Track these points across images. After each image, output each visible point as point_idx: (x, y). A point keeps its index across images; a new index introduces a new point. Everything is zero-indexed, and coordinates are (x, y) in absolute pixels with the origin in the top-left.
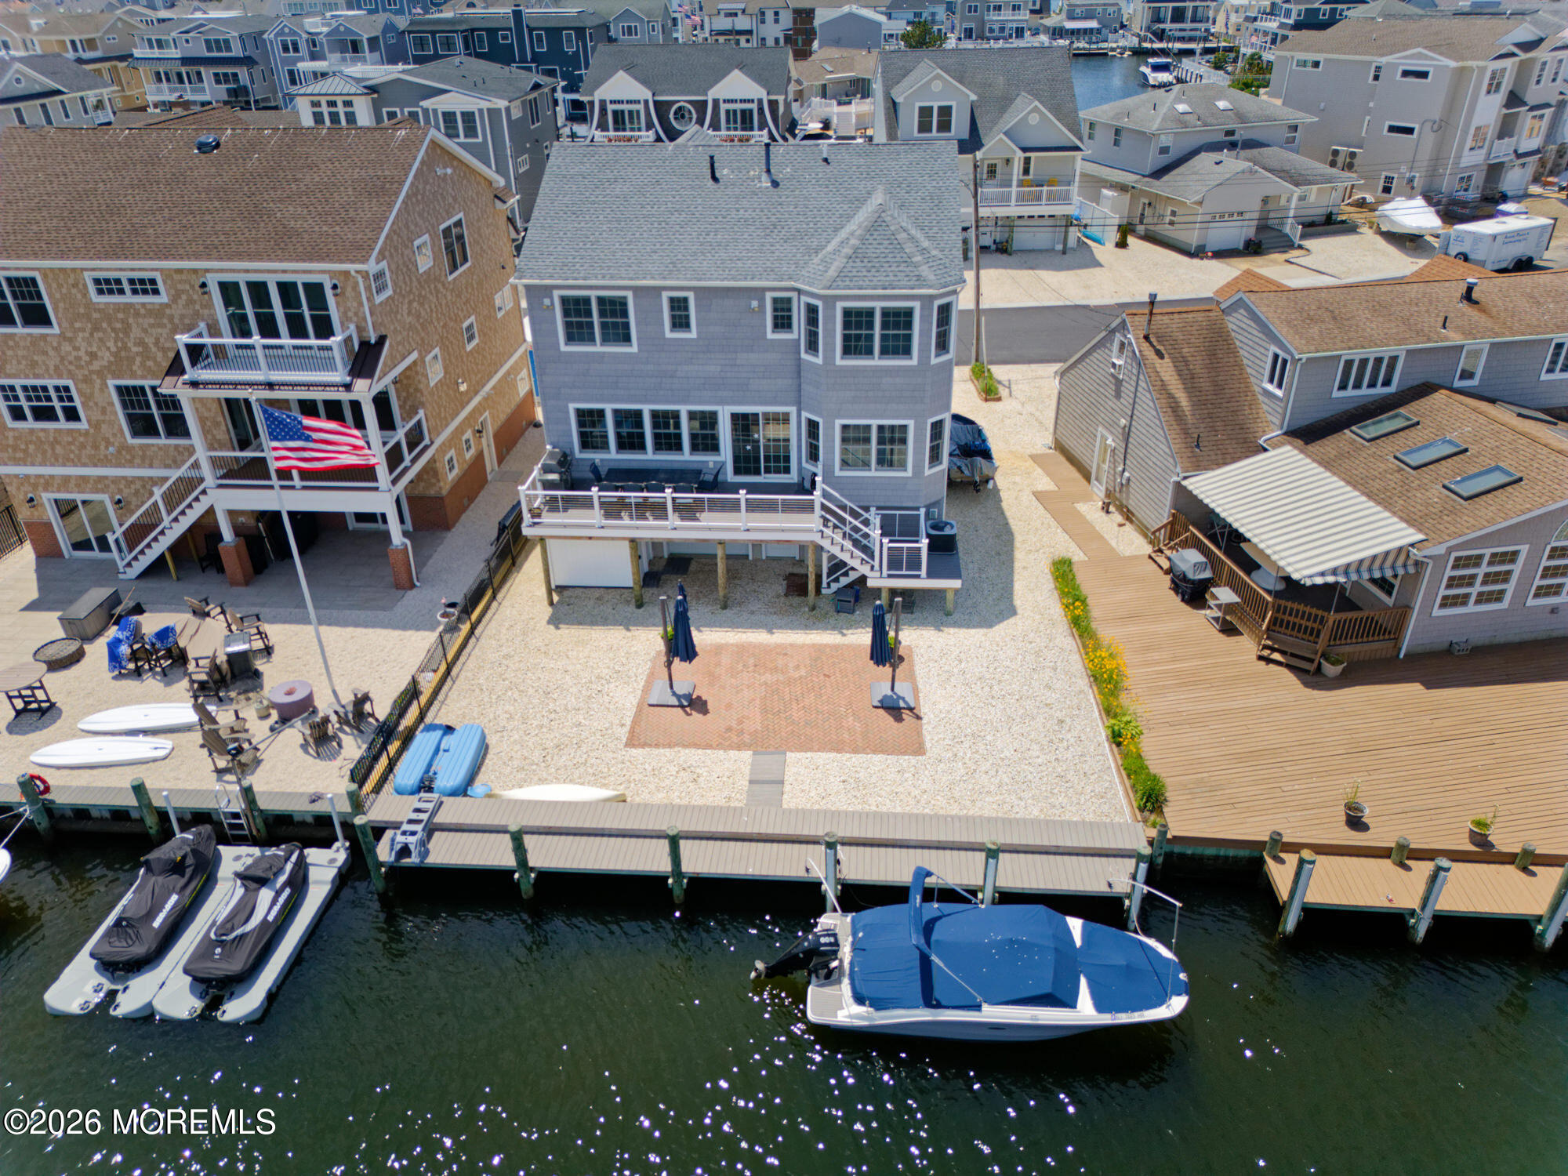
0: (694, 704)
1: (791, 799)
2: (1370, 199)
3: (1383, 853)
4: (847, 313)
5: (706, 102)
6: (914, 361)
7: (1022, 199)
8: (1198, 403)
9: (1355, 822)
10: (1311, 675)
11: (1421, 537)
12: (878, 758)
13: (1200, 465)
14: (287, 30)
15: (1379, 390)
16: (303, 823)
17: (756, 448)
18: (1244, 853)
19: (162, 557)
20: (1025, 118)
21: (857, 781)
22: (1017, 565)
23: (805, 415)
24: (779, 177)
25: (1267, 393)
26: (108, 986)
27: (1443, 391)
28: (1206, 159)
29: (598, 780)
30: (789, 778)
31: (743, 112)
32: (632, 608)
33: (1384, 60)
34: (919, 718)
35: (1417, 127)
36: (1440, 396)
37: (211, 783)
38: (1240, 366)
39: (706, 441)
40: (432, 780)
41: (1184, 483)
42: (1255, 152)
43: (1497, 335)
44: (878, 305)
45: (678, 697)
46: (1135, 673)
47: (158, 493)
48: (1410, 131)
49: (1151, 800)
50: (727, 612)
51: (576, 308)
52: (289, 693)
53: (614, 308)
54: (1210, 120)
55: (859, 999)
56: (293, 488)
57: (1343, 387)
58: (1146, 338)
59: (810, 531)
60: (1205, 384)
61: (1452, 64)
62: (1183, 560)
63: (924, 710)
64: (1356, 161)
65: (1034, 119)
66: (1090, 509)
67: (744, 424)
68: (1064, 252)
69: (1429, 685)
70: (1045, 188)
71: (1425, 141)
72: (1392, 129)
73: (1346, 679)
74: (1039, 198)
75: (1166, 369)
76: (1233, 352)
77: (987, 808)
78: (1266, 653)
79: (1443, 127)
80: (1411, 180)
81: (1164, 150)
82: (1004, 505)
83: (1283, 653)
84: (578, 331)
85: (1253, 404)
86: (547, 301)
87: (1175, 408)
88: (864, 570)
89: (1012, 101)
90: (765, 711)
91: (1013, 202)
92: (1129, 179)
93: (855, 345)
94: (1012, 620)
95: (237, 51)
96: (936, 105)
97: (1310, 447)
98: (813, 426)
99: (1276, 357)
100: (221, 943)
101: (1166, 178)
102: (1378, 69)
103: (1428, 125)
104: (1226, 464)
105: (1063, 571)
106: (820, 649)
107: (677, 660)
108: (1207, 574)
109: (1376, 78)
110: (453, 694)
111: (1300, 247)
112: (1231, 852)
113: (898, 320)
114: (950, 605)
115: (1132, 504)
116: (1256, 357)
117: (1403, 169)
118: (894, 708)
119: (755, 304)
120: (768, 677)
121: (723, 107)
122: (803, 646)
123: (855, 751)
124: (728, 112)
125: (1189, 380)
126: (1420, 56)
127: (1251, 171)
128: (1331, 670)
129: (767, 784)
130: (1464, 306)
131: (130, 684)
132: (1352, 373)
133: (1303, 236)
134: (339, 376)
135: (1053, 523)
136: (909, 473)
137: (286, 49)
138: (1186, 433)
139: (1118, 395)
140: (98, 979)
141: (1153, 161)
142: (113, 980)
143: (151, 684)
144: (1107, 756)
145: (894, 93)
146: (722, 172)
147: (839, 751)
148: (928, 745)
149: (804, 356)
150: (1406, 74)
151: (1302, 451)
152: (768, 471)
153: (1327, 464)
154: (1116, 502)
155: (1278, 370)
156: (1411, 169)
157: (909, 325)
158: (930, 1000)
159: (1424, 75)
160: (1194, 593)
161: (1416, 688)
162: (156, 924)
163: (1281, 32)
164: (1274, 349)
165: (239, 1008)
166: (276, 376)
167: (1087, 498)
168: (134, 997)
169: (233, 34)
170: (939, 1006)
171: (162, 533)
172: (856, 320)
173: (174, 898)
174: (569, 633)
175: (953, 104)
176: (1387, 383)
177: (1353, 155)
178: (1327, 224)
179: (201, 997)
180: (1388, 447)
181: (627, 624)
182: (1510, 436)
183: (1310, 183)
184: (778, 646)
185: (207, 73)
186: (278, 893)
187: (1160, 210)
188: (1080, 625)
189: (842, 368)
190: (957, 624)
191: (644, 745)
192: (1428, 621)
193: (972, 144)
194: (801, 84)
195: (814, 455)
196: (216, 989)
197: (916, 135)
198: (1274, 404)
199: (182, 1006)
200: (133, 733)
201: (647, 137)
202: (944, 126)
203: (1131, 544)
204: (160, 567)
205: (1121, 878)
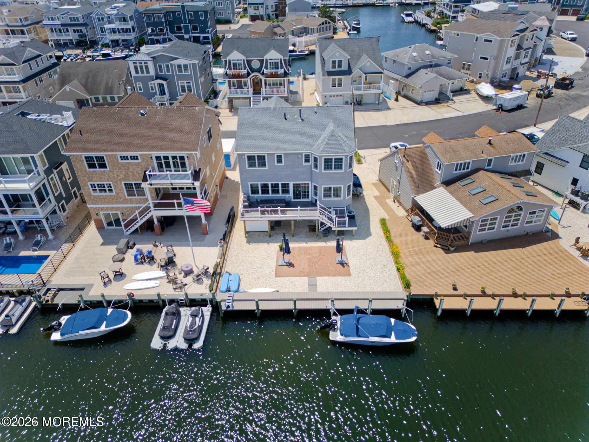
0: (291, 265)
1: (319, 289)
2: (475, 80)
3: (461, 296)
4: (325, 159)
5: (263, 60)
6: (343, 171)
7: (365, 88)
8: (419, 175)
9: (455, 289)
10: (447, 250)
11: (473, 215)
12: (340, 277)
13: (418, 193)
14: (99, 13)
15: (466, 171)
16: (198, 301)
17: (300, 192)
18: (429, 297)
19: (137, 229)
20: (365, 64)
21: (335, 284)
22: (371, 220)
23: (313, 184)
24: (303, 118)
25: (436, 171)
26: (164, 342)
27: (482, 171)
28: (423, 71)
29: (270, 286)
30: (318, 284)
31: (275, 63)
32: (268, 237)
33: (478, 36)
34: (349, 266)
35: (489, 58)
36: (481, 172)
37: (173, 292)
38: (429, 163)
39: (286, 191)
40: (229, 288)
41: (415, 198)
42: (438, 68)
43: (496, 155)
44: (333, 158)
45: (286, 263)
46: (403, 252)
47: (137, 212)
48: (487, 59)
49: (407, 286)
50: (294, 238)
51: (251, 158)
52: (187, 267)
53: (262, 158)
54: (424, 58)
55: (342, 335)
56: (175, 210)
57: (456, 170)
58: (404, 156)
59: (316, 216)
60: (420, 169)
61: (499, 39)
62: (415, 219)
63: (350, 264)
64: (471, 67)
65: (368, 64)
66: (389, 201)
67: (296, 187)
68: (378, 104)
69: (476, 252)
70: (372, 85)
71: (491, 61)
72: (482, 58)
73: (455, 251)
74: (370, 88)
75: (409, 165)
76: (427, 159)
77: (368, 289)
78: (436, 245)
79: (497, 58)
80: (487, 75)
81: (409, 69)
82: (366, 200)
83: (440, 245)
84: (252, 165)
85: (433, 174)
86: (243, 157)
87: (412, 177)
88: (331, 226)
89: (361, 56)
90: (309, 266)
91: (362, 89)
92: (398, 77)
93: (327, 167)
94: (370, 237)
95: (81, 21)
96: (337, 60)
97: (448, 188)
98: (316, 188)
99: (438, 163)
100: (191, 331)
101: (410, 78)
102: (477, 37)
103: (492, 58)
104: (426, 192)
105: (383, 222)
106: (320, 248)
107: (286, 254)
108: (421, 223)
109: (477, 40)
110: (227, 264)
111: (452, 100)
112: (426, 297)
113: (339, 161)
114: (354, 234)
115: (401, 201)
116: (434, 162)
117: (485, 71)
118: (342, 264)
119: (300, 156)
120: (308, 256)
121: (269, 61)
122: (316, 247)
123: (334, 276)
124: (270, 63)
125: (416, 168)
126: (489, 35)
127: (436, 78)
128: (452, 249)
129: (313, 286)
130: (488, 146)
131: (140, 266)
132: (458, 167)
133: (453, 96)
134: (190, 181)
135: (380, 207)
136: (342, 198)
137: (99, 20)
138: (415, 183)
139: (397, 170)
140: (161, 341)
141: (406, 72)
142: (164, 341)
143: (146, 266)
144: (396, 274)
145: (323, 54)
146: (287, 117)
147: (329, 276)
148: (352, 273)
149: (313, 169)
150: (486, 40)
151: (445, 189)
152: (303, 198)
153: (451, 193)
154: (396, 199)
155: (439, 166)
156: (487, 71)
157: (342, 162)
158: (358, 335)
159: (491, 41)
160: (418, 228)
161: (472, 253)
162: (173, 327)
163: (450, 3)
164: (438, 160)
165: (198, 345)
166: (173, 182)
167: (389, 198)
168: (171, 344)
169: (80, 15)
170: (360, 336)
171: (138, 222)
172: (328, 161)
173: (175, 321)
174: (253, 246)
175: (343, 59)
176: (468, 168)
177: (469, 65)
178: (462, 91)
179: (187, 343)
180: (467, 188)
181: (268, 242)
182: (497, 186)
183: (455, 79)
184: (309, 247)
185: (70, 29)
186: (200, 318)
187: (408, 88)
188: (388, 239)
189: (324, 173)
190: (356, 239)
191: (280, 277)
192: (476, 235)
193: (349, 72)
194: (284, 30)
195: (316, 194)
196: (190, 341)
197: (331, 69)
198: (438, 175)
199: (184, 346)
200: (147, 280)
201: (244, 72)
202: (340, 66)
203: (401, 212)
204: (136, 231)
205: (400, 305)
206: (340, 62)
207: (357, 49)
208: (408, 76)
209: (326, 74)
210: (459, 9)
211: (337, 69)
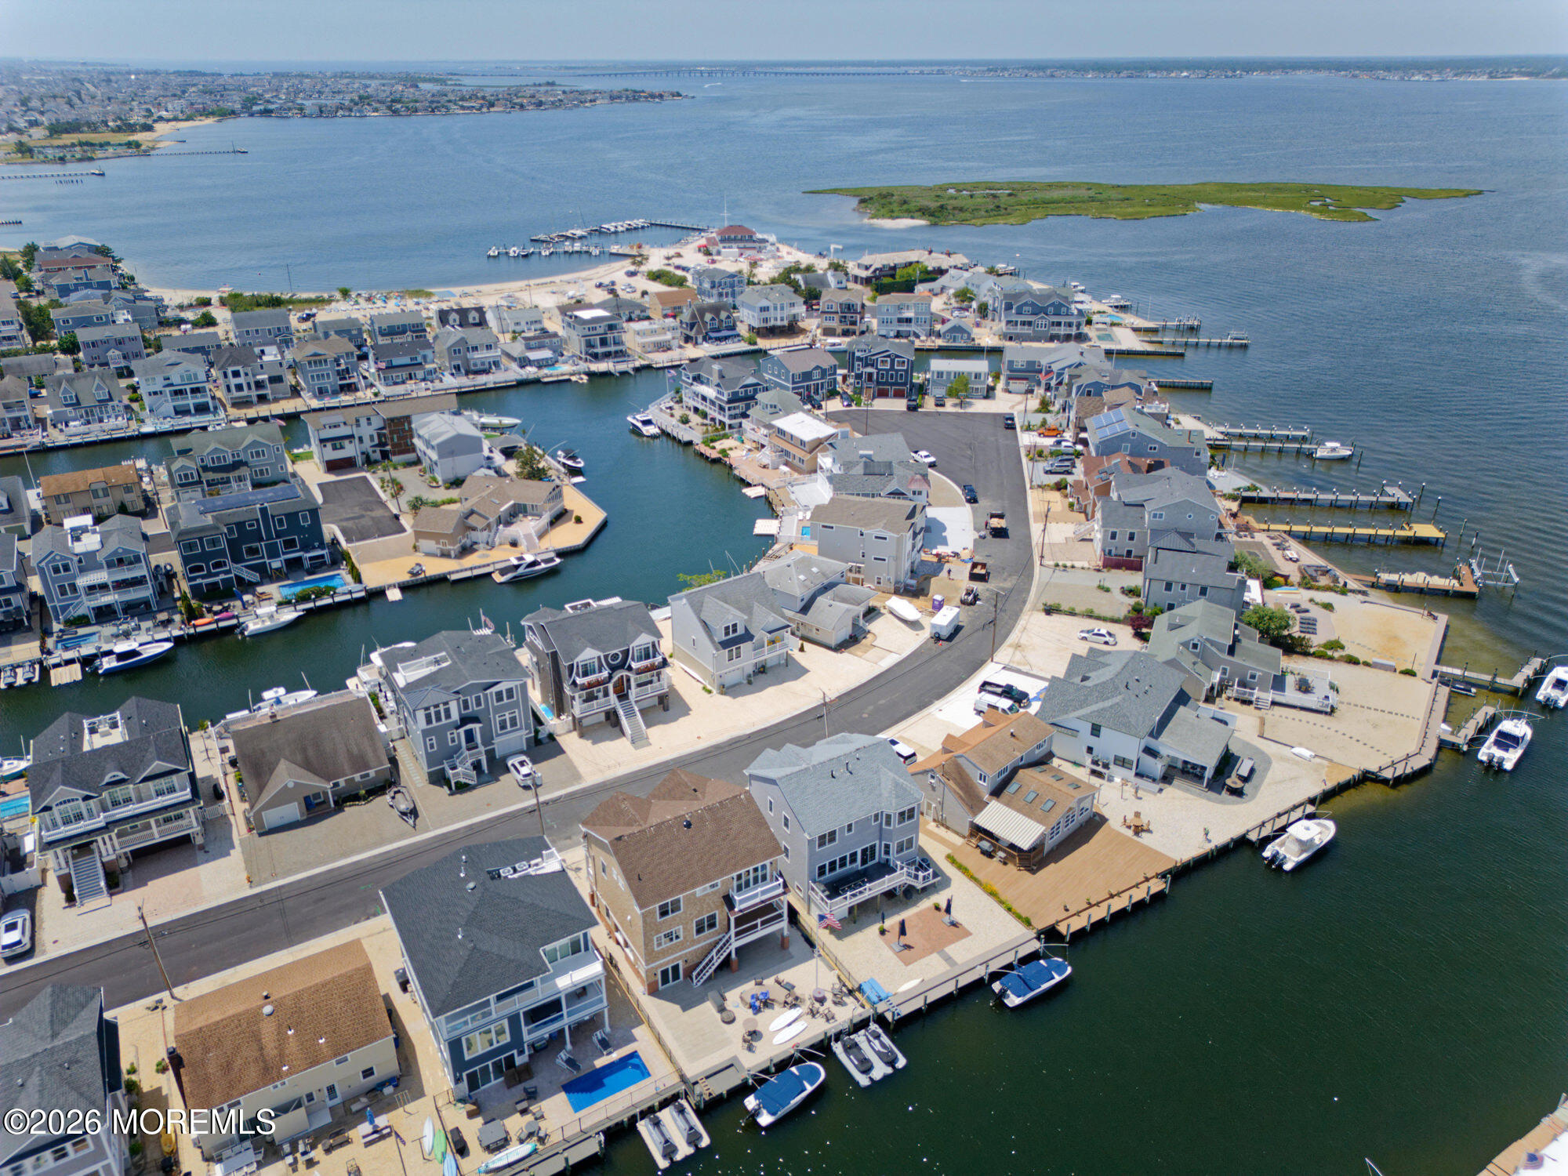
0: (908, 947)
1: (958, 961)
3: (1075, 914)
4: (900, 813)
5: (628, 649)
6: (915, 819)
7: (769, 651)
8: (965, 793)
9: (1067, 910)
10: (1033, 872)
11: (1044, 827)
12: (964, 940)
13: (975, 814)
15: (1006, 774)
16: (858, 1024)
17: (867, 857)
18: (1053, 927)
19: (711, 974)
21: (966, 948)
22: (937, 862)
23: (884, 842)
25: (980, 784)
26: (868, 1077)
27: (1020, 770)
28: (820, 599)
29: (911, 978)
30: (951, 956)
31: (645, 649)
32: (853, 924)
33: (866, 531)
34: (962, 924)
35: (886, 558)
36: (1021, 772)
37: (828, 1025)
38: (970, 776)
39: (854, 860)
40: (880, 996)
41: (972, 821)
43: (1023, 747)
44: (906, 809)
45: (903, 947)
46: (997, 889)
47: (714, 952)
48: (884, 560)
49: (1028, 923)
51: (821, 838)
52: (819, 993)
53: (832, 836)
55: (1016, 997)
56: (757, 931)
57: (998, 777)
58: (943, 776)
59: (904, 880)
60: (962, 784)
61: (896, 536)
62: (981, 845)
63: (960, 921)
64: (862, 570)
65: (771, 619)
66: (932, 827)
67: (864, 852)
68: (786, 665)
69: (1056, 862)
70: (777, 644)
71: (891, 563)
72: (877, 559)
74: (776, 648)
75: (951, 783)
77: (1006, 939)
78: (1018, 868)
80: (891, 582)
81: (803, 600)
83: (1023, 866)
84: (821, 844)
85: (979, 789)
86: (814, 839)
87: (960, 797)
88: (916, 885)
89: (752, 608)
90: (926, 940)
91: (766, 653)
94: (953, 882)
96: (729, 623)
97: (999, 799)
98: (887, 846)
99: (979, 774)
101: (807, 613)
102: (862, 532)
104: (981, 811)
105: (951, 859)
106: (917, 914)
108: (992, 849)
109: (862, 535)
111: (869, 632)
112: (1050, 928)
114: (936, 885)
115: (949, 825)
116: (974, 775)
117: (885, 575)
118: (954, 924)
119: (869, 818)
120: (915, 930)
121: (636, 649)
122: (912, 916)
123: (957, 941)
124: (638, 651)
125: (958, 784)
126: (882, 531)
128: (1035, 868)
129: (948, 959)
131: (763, 1014)
132: (1000, 773)
133: (868, 625)
136: (914, 849)
137: (56, 570)
138: (967, 804)
139: (934, 792)
140: (864, 1076)
141: (800, 605)
142: (867, 1075)
143: (769, 1011)
144: (1008, 917)
145: (703, 618)
146: (835, 774)
147: (954, 942)
148: (971, 931)
149: (884, 826)
150: (878, 538)
151: (997, 801)
152: (870, 861)
153: (1005, 804)
154: (942, 824)
155: (983, 778)
156: (889, 580)
158: (1031, 989)
159: (886, 539)
160: (989, 855)
161: (1053, 865)
162: (862, 1059)
165: (900, 1064)
166: (763, 898)
168: (876, 1075)
170: (1033, 989)
171: (713, 964)
174: (849, 941)
175: (738, 622)
177: (859, 567)
178: (871, 613)
179: (891, 1066)
180: (1019, 796)
182: (1046, 787)
183: (863, 602)
184: (906, 919)
187: (809, 627)
188: (973, 878)
189: (898, 828)
190: (941, 890)
191: (910, 964)
192: (1049, 844)
193: (748, 636)
194: (487, 519)
195: (887, 852)
196: (891, 1063)
197: (724, 638)
198: (984, 787)
199: (889, 1070)
200: (789, 1025)
201: (605, 674)
202: (735, 631)
203: (958, 841)
204: (710, 978)
205: (1036, 945)
206: (735, 626)
207: (743, 598)
208: (805, 610)
209: (719, 646)
210: (737, 411)
211: (731, 635)
